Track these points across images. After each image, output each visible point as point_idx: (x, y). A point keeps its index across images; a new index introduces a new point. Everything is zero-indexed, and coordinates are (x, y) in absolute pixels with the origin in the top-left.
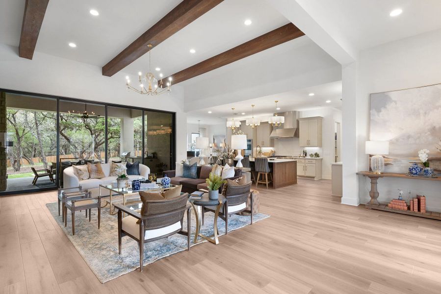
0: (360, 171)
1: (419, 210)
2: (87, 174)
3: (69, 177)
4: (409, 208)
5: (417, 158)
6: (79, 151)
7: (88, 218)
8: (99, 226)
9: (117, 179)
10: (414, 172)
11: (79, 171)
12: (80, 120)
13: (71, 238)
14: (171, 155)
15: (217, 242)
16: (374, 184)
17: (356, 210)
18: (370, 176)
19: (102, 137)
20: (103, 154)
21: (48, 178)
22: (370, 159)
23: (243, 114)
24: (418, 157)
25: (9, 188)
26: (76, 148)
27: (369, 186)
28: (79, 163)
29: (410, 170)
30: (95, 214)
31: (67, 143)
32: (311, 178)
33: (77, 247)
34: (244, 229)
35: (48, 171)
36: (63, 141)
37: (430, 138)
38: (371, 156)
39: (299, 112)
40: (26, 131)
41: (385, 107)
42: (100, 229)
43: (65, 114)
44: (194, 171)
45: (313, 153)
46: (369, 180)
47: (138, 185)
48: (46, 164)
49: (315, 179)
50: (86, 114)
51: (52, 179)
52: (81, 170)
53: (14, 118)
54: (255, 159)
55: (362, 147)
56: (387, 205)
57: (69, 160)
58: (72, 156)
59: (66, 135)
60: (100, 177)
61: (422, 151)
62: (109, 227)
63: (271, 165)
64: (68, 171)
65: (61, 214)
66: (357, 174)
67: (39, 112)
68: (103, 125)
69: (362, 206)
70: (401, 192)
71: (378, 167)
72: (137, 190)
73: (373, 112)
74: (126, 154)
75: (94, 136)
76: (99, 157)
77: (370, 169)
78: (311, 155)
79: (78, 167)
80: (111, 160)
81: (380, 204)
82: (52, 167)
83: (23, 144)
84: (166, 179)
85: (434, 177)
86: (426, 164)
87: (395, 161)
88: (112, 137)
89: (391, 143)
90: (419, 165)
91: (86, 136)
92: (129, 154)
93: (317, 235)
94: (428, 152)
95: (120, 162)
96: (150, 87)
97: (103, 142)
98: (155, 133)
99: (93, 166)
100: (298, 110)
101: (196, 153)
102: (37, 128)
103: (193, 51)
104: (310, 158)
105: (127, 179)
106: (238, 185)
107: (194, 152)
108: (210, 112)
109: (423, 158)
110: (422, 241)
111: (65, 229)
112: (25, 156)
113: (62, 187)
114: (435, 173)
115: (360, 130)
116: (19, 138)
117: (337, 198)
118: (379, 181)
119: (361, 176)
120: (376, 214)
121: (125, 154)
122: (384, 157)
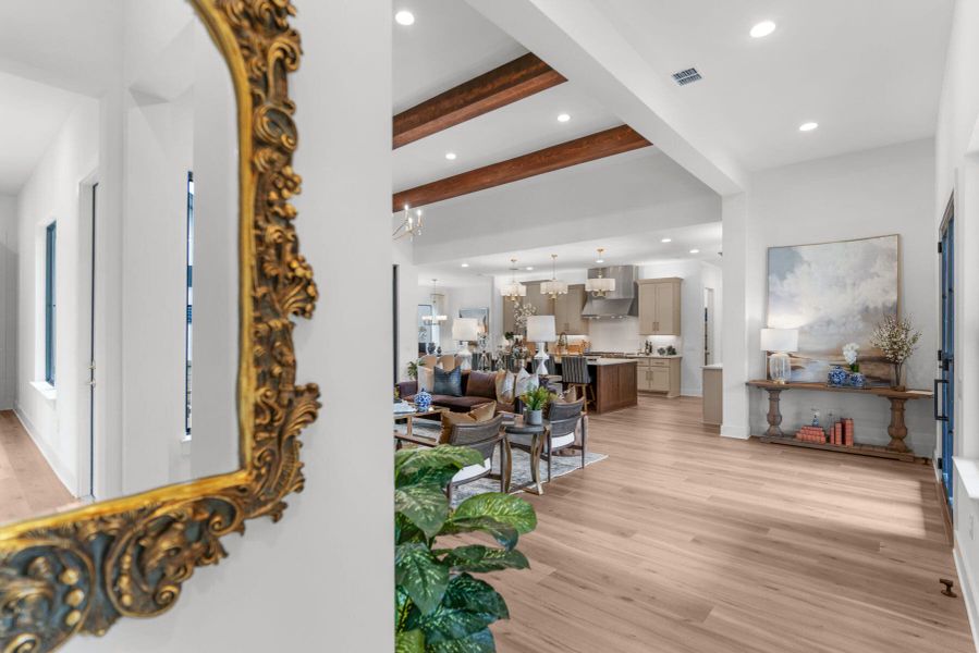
0: (752, 379)
1: (844, 441)
4: (828, 440)
5: (840, 358)
10: (836, 380)
15: (541, 492)
16: (774, 400)
17: (745, 446)
18: (767, 388)
22: (768, 359)
23: (530, 269)
24: (842, 355)
27: (765, 406)
29: (831, 376)
32: (661, 394)
34: (573, 475)
37: (861, 325)
38: (769, 353)
39: (637, 267)
41: (792, 272)
44: (455, 382)
45: (665, 347)
46: (766, 395)
49: (669, 396)
54: (563, 359)
55: (755, 338)
56: (795, 436)
61: (848, 347)
63: (593, 370)
66: (747, 384)
69: (754, 439)
70: (817, 414)
71: (780, 373)
73: (773, 278)
77: (769, 376)
78: (661, 351)
81: (783, 435)
84: (425, 396)
85: (866, 389)
86: (854, 368)
87: (809, 362)
89: (802, 331)
90: (844, 369)
93: (688, 480)
94: (857, 347)
100: (636, 264)
103: (451, 156)
104: (658, 355)
106: (565, 403)
108: (465, 265)
109: (850, 357)
110: (844, 482)
114: (868, 381)
115: (752, 310)
117: (713, 428)
118: (783, 396)
119: (754, 387)
120: (778, 450)
122: (790, 355)
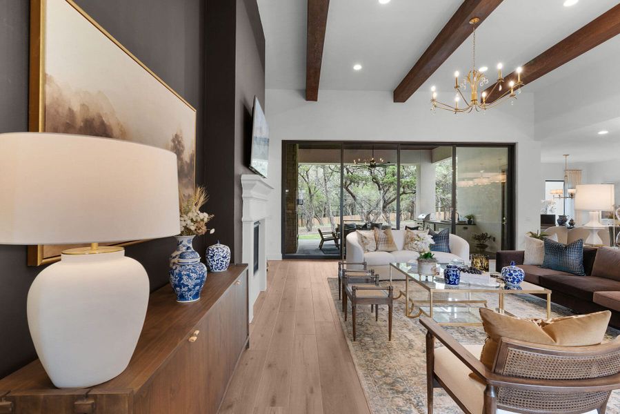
2: (373, 244)
3: (352, 246)
6: (365, 211)
7: (374, 314)
8: (390, 336)
9: (418, 260)
11: (364, 239)
12: (366, 173)
13: (350, 343)
14: (503, 221)
19: (392, 193)
20: (393, 216)
21: (333, 242)
25: (299, 251)
26: (362, 207)
28: (365, 228)
30: (383, 309)
31: (353, 201)
33: (357, 367)
35: (334, 235)
36: (350, 200)
40: (316, 189)
42: (392, 341)
43: (351, 165)
44: (574, 258)
47: (457, 276)
48: (333, 225)
50: (373, 161)
51: (337, 245)
52: (366, 238)
53: (307, 175)
57: (354, 222)
58: (358, 217)
59: (352, 191)
60: (390, 250)
62: (406, 342)
64: (352, 237)
65: (341, 298)
67: (327, 165)
68: (394, 175)
72: (455, 284)
74: (424, 217)
75: (382, 192)
76: (387, 219)
79: (363, 233)
80: (403, 224)
82: (337, 230)
83: (315, 203)
84: (515, 271)
88: (404, 193)
91: (373, 192)
92: (428, 216)
95: (416, 228)
96: (474, 96)
97: (394, 200)
98: (471, 183)
99: (381, 233)
101: (557, 218)
102: (326, 185)
105: (434, 260)
107: (553, 217)
111: (344, 325)
112: (316, 216)
113: (345, 258)
116: (311, 196)
121: (422, 217)
